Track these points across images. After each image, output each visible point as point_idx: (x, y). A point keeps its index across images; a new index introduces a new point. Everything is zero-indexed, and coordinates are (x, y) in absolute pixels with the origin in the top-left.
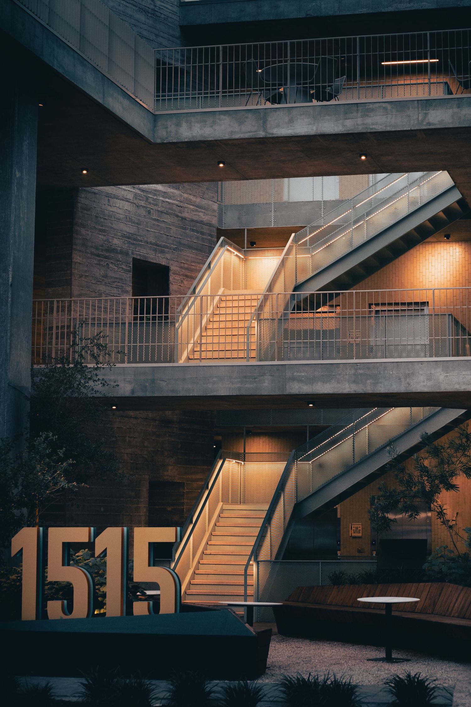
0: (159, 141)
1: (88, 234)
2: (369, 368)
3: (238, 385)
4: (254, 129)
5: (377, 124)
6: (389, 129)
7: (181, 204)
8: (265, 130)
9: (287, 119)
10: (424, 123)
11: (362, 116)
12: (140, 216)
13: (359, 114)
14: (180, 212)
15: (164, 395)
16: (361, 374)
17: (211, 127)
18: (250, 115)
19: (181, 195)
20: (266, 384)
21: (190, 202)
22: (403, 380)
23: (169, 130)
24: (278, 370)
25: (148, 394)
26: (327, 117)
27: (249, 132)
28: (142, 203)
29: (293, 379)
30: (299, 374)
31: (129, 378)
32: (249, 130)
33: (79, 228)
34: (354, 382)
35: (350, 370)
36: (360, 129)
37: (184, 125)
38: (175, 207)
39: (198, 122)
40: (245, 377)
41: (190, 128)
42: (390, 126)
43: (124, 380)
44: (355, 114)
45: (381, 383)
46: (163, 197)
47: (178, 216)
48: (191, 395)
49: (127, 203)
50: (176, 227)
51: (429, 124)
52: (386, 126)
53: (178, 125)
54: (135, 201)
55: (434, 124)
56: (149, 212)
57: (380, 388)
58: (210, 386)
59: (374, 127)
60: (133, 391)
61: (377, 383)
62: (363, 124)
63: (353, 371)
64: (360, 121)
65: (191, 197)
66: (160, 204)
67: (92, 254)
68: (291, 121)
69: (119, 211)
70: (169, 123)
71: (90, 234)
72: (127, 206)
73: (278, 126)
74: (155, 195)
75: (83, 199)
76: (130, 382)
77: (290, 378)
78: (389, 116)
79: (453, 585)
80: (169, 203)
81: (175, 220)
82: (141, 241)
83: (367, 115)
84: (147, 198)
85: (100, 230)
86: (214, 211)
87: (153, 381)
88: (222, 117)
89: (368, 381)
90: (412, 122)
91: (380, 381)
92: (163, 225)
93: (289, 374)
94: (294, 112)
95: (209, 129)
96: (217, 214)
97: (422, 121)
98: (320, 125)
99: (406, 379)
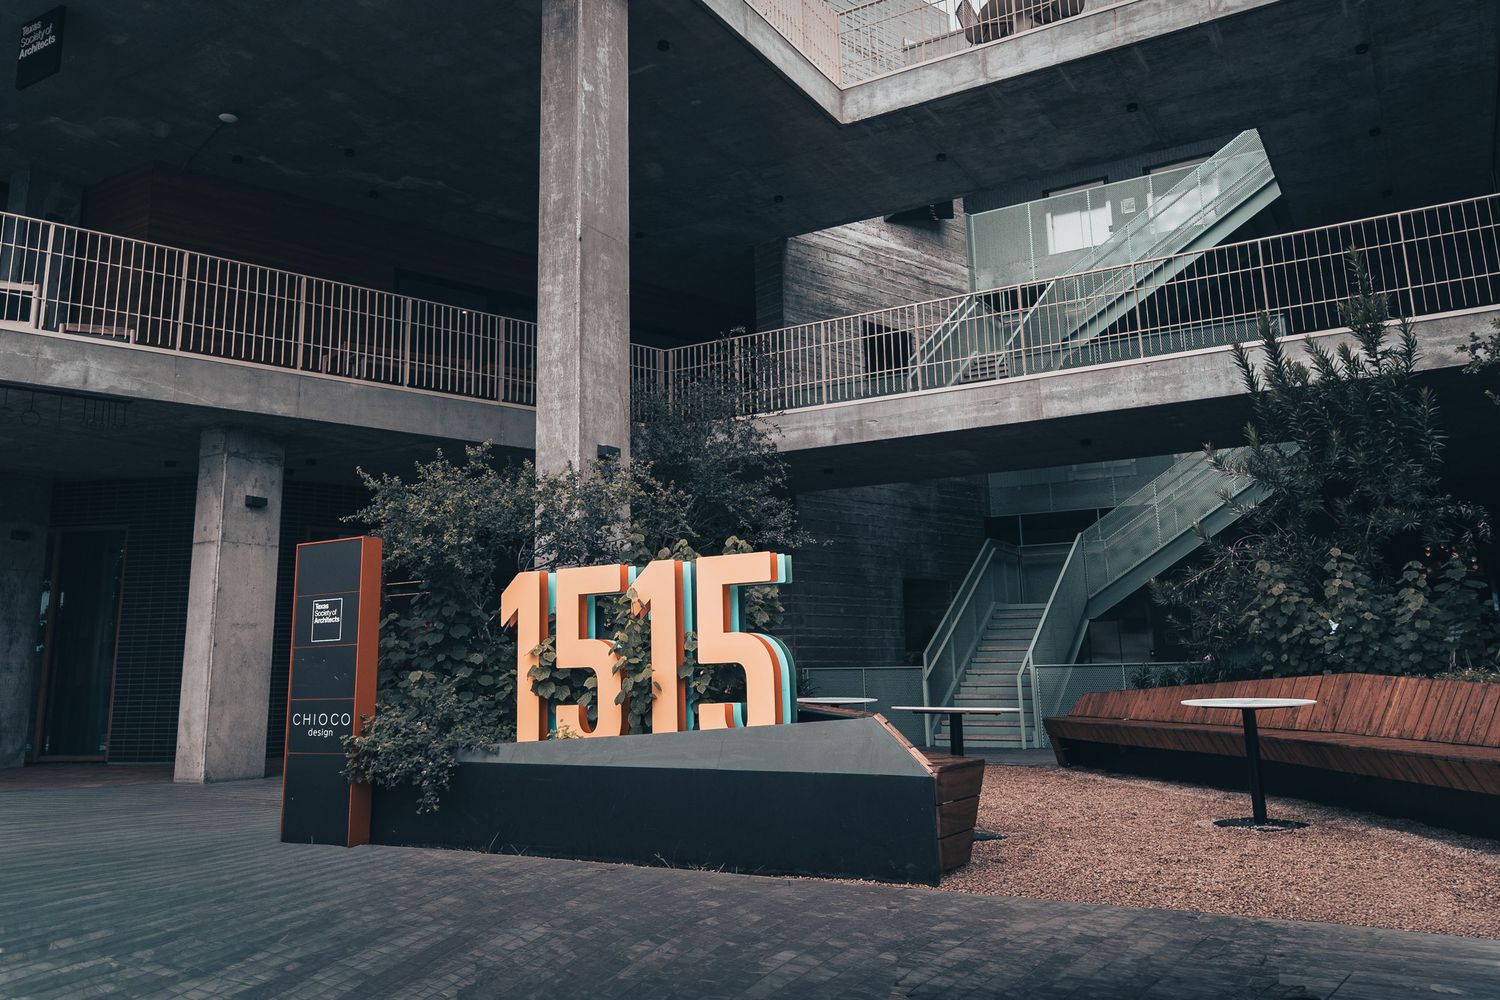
0: (849, 121)
1: (803, 291)
2: (1165, 368)
3: (975, 415)
4: (972, 76)
5: (1146, 28)
6: (1165, 31)
7: (922, 266)
8: (985, 74)
9: (1014, 54)
10: (1220, 10)
11: (1123, 24)
12: (868, 274)
13: (1118, 22)
14: (921, 274)
15: (876, 439)
16: (1154, 378)
17: (914, 88)
18: (963, 61)
19: (921, 256)
20: (1013, 409)
21: (933, 264)
22: (1222, 378)
23: (860, 105)
24: (1028, 387)
25: (855, 440)
26: (1072, 38)
27: (964, 83)
28: (872, 261)
29: (1051, 397)
30: (1059, 389)
31: (829, 423)
32: (963, 80)
33: (790, 284)
34: (1144, 390)
35: (1137, 373)
36: (1122, 42)
37: (879, 94)
38: (913, 269)
39: (896, 87)
40: (983, 403)
41: (887, 96)
42: (1167, 26)
43: (824, 426)
44: (1112, 23)
45: (1187, 386)
46: (898, 256)
47: (918, 278)
48: (911, 435)
49: (851, 260)
50: (916, 290)
51: (1227, 9)
52: (1160, 28)
53: (872, 96)
54: (862, 259)
55: (1237, 7)
56: (881, 271)
57: (1186, 395)
58: (935, 420)
59: (1142, 33)
60: (835, 439)
61: (1181, 387)
62: (1126, 34)
63: (1141, 375)
64: (1119, 31)
65: (934, 259)
66: (894, 264)
67: (809, 313)
68: (1021, 55)
69: (842, 268)
70: (860, 96)
71: (806, 291)
72: (851, 263)
73: (1003, 66)
74: (888, 253)
75: (793, 250)
76: (831, 427)
77: (1047, 397)
78: (1164, 14)
79: (1372, 676)
80: (907, 264)
81: (915, 282)
82: (873, 303)
83: (1131, 21)
84: (877, 256)
85: (818, 287)
86: (963, 275)
87: (860, 422)
88: (927, 72)
89: (1167, 387)
90: (1200, 12)
91: (1186, 383)
92: (900, 287)
93: (1045, 391)
94: (1024, 41)
95: (912, 91)
96: (967, 279)
97: (1217, 8)
98: (1062, 50)
99: (1226, 376)
